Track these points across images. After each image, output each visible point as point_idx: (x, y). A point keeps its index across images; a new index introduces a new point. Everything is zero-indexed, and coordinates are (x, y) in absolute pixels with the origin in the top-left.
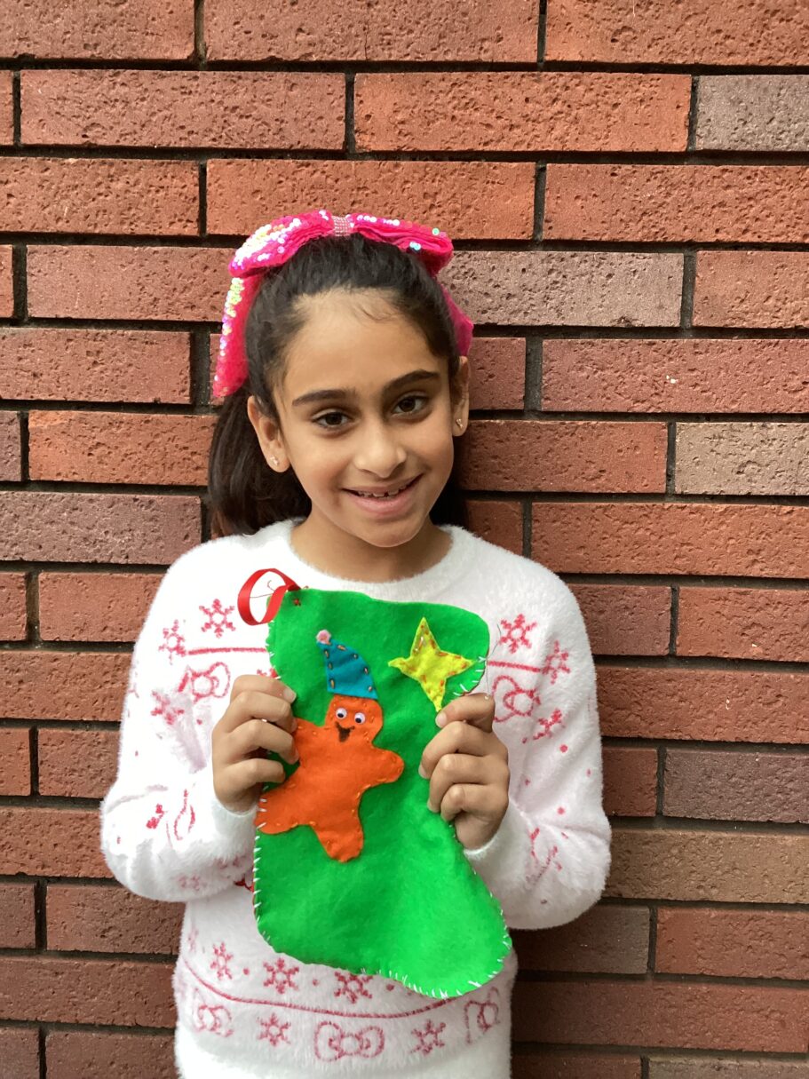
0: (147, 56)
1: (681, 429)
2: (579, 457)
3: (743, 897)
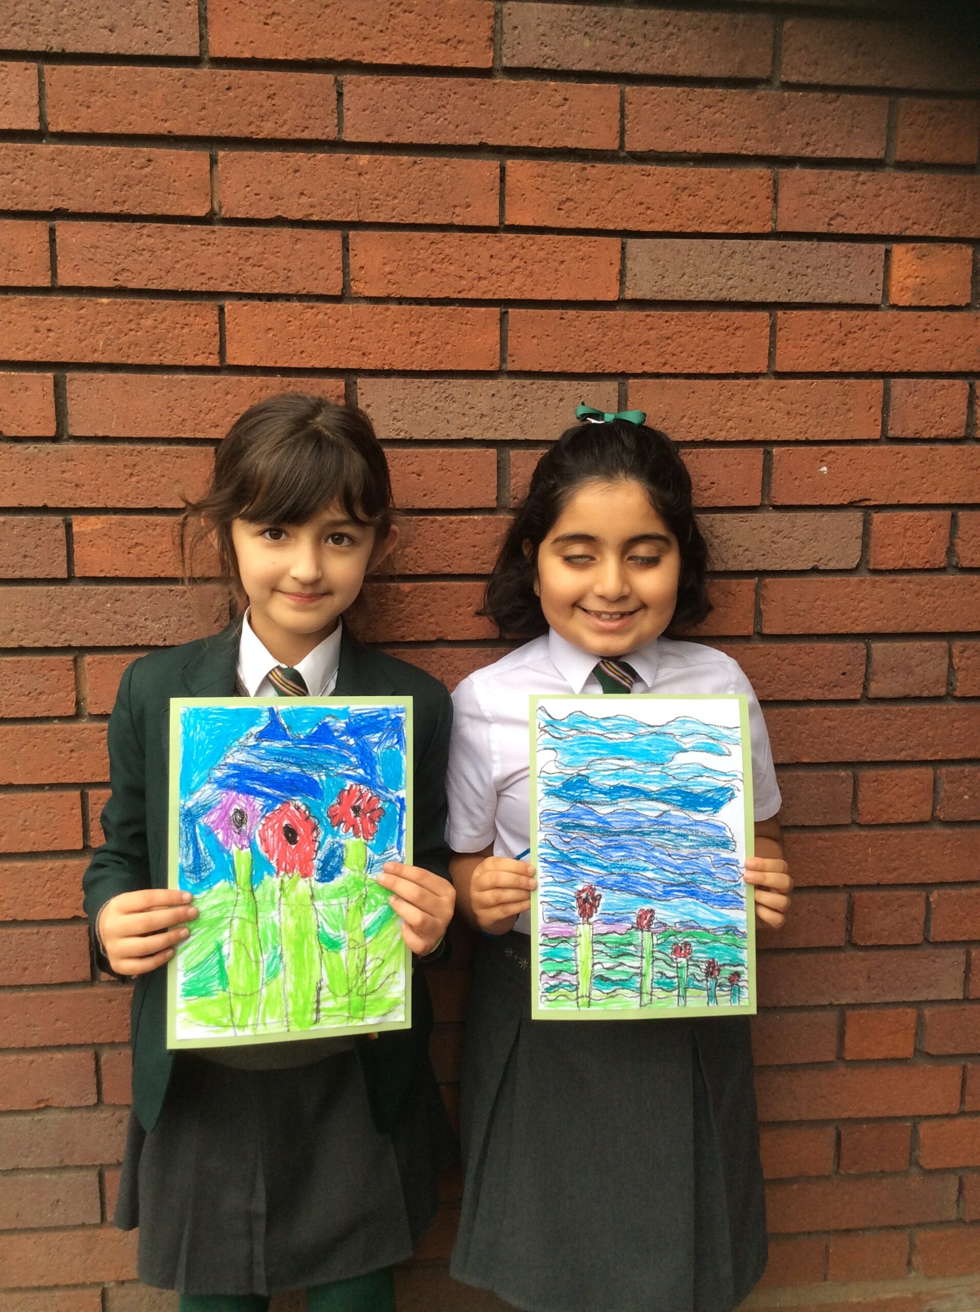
0: (170, 213)
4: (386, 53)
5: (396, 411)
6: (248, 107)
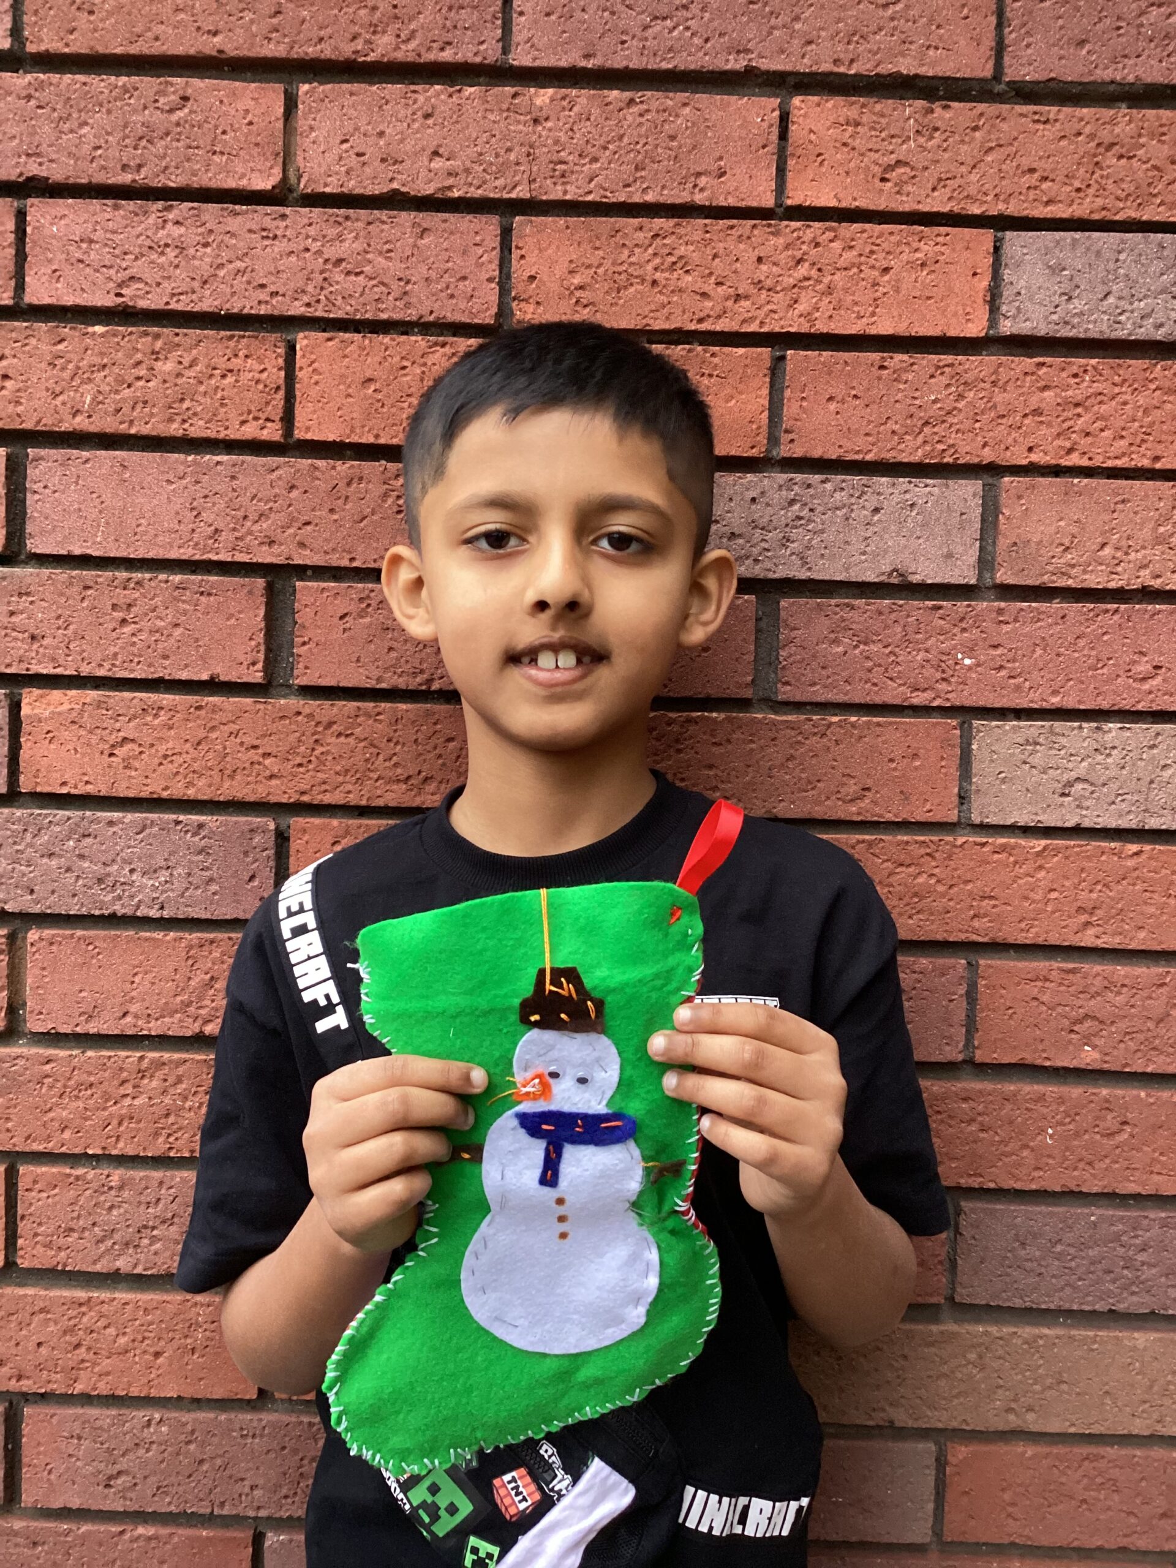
0: (213, 184)
1: (979, 731)
2: (833, 768)
3: (1073, 1425)
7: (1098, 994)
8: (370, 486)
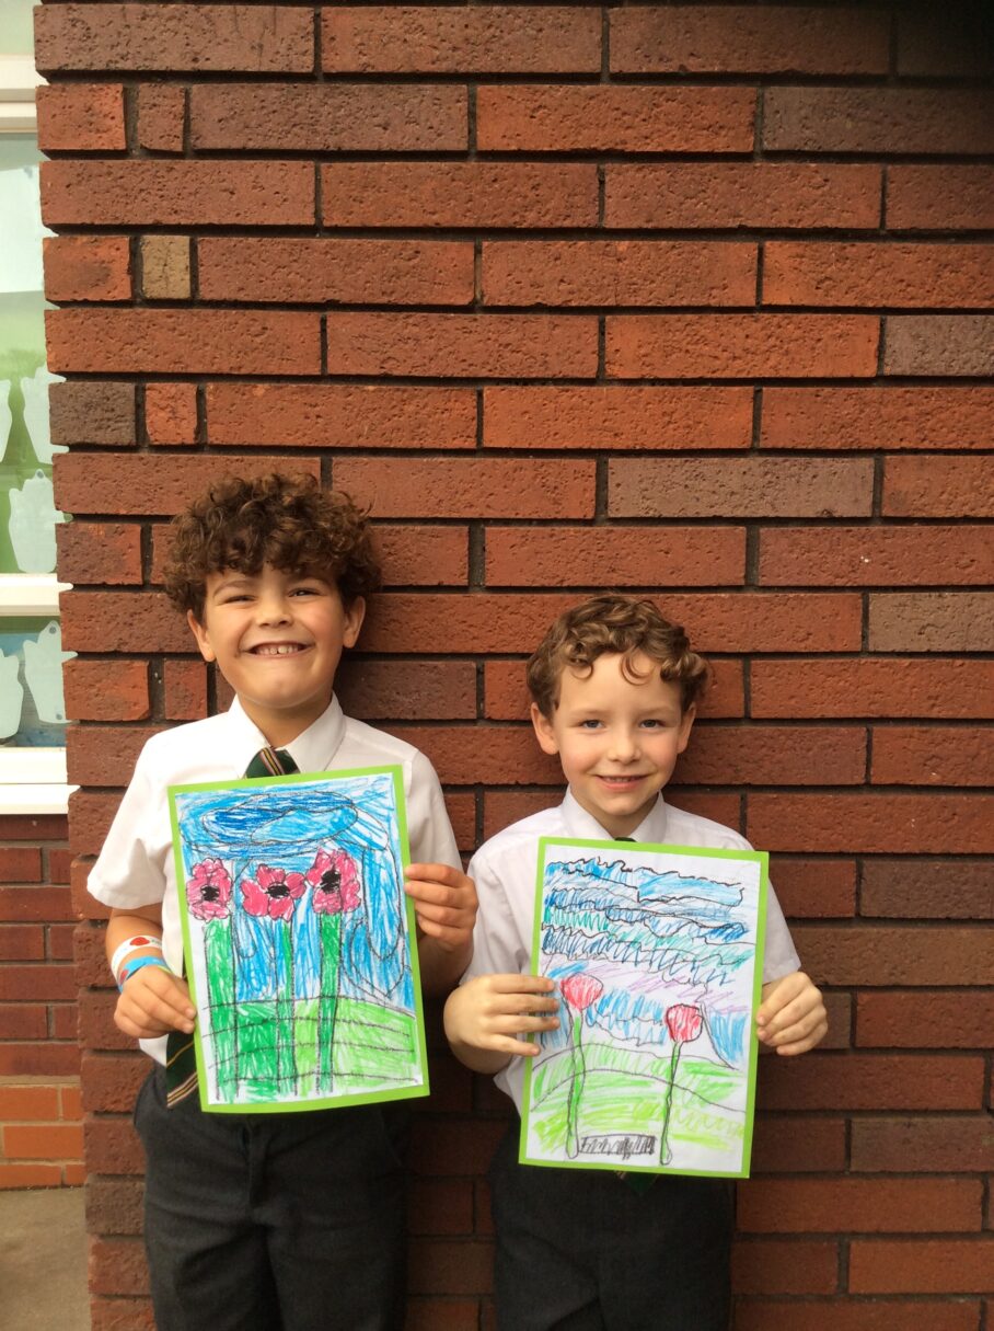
0: (435, 302)
1: (873, 600)
2: (790, 623)
3: (926, 981)
4: (648, 141)
5: (646, 490)
6: (512, 198)
7: (940, 744)
8: (527, 472)
